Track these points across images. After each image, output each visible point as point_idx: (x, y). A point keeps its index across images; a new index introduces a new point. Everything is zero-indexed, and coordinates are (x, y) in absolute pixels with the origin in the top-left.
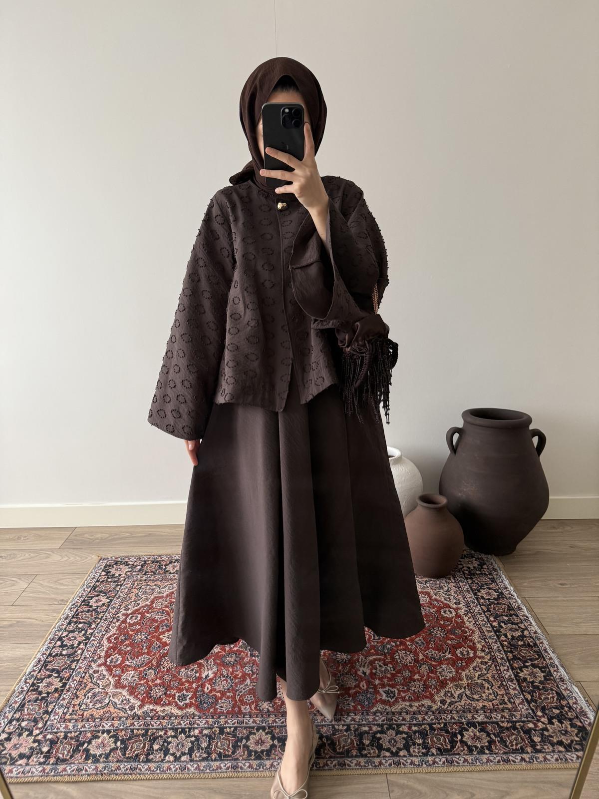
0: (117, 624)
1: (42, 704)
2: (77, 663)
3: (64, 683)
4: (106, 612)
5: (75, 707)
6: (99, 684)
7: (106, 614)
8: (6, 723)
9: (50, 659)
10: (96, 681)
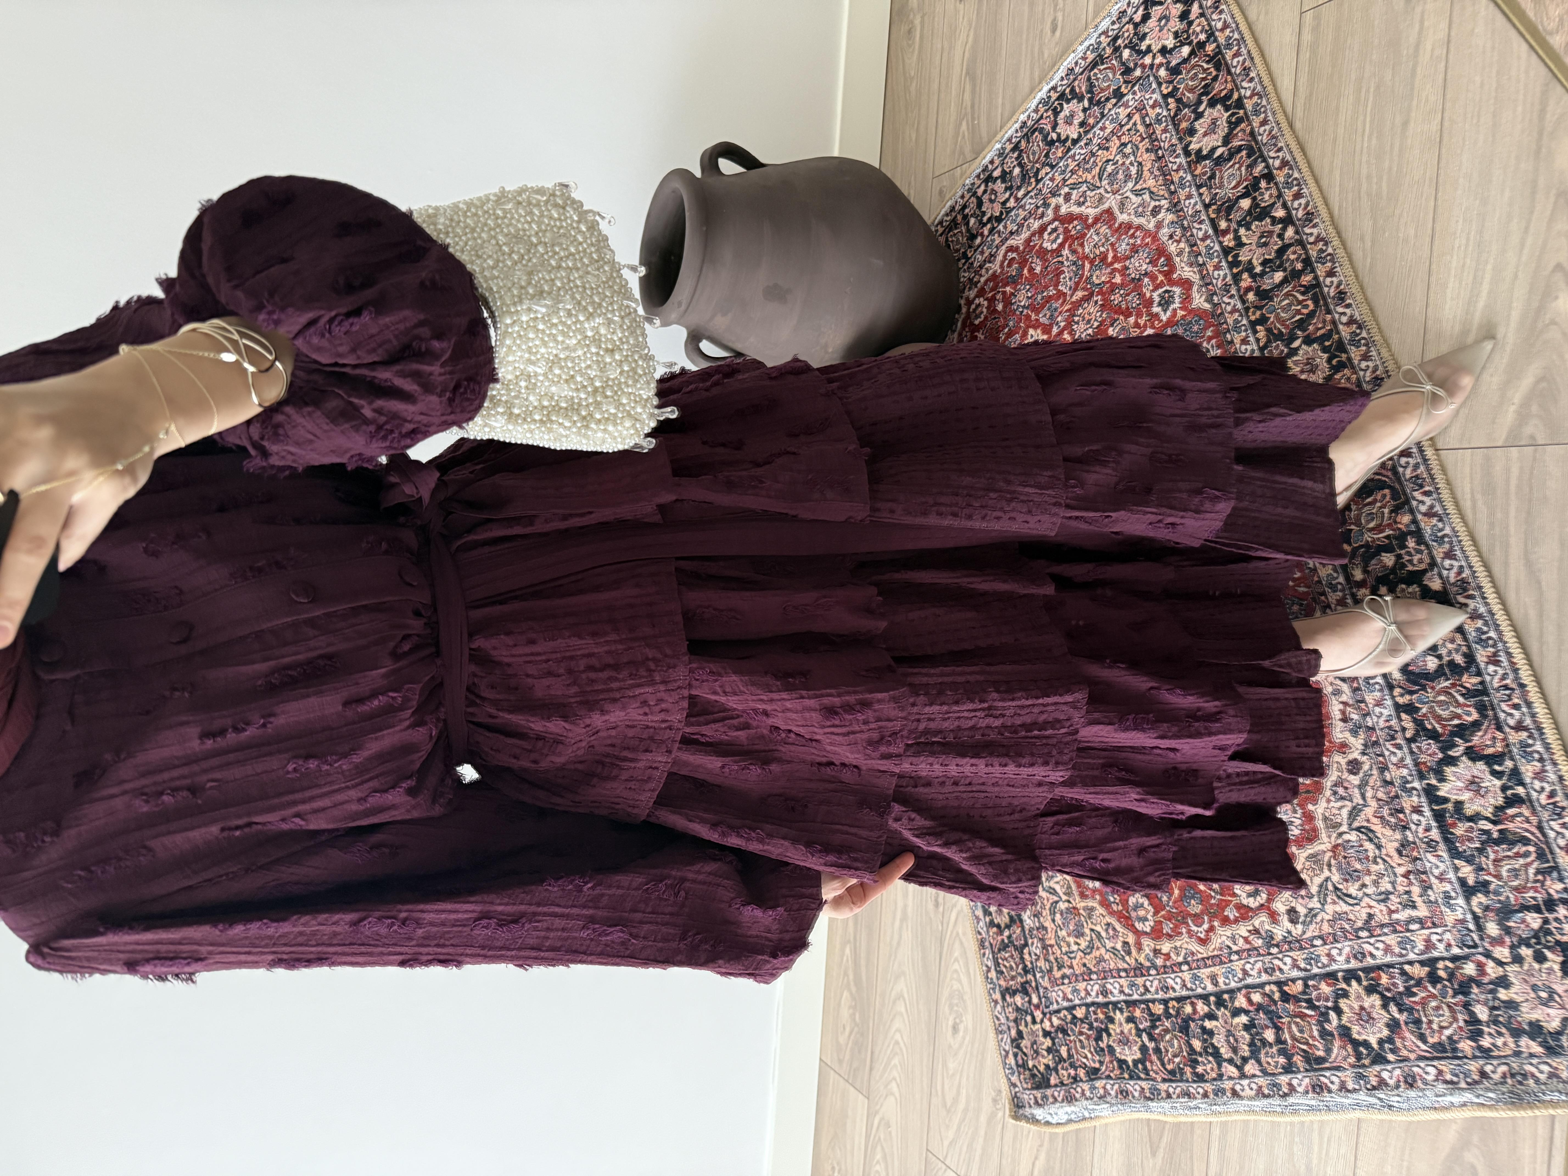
0: (1166, 947)
1: (1416, 999)
2: (1285, 983)
3: (1347, 980)
4: (1146, 1002)
5: (1393, 908)
6: (1321, 886)
7: (1149, 996)
8: (1495, 1062)
9: (1298, 1059)
10: (1316, 899)
